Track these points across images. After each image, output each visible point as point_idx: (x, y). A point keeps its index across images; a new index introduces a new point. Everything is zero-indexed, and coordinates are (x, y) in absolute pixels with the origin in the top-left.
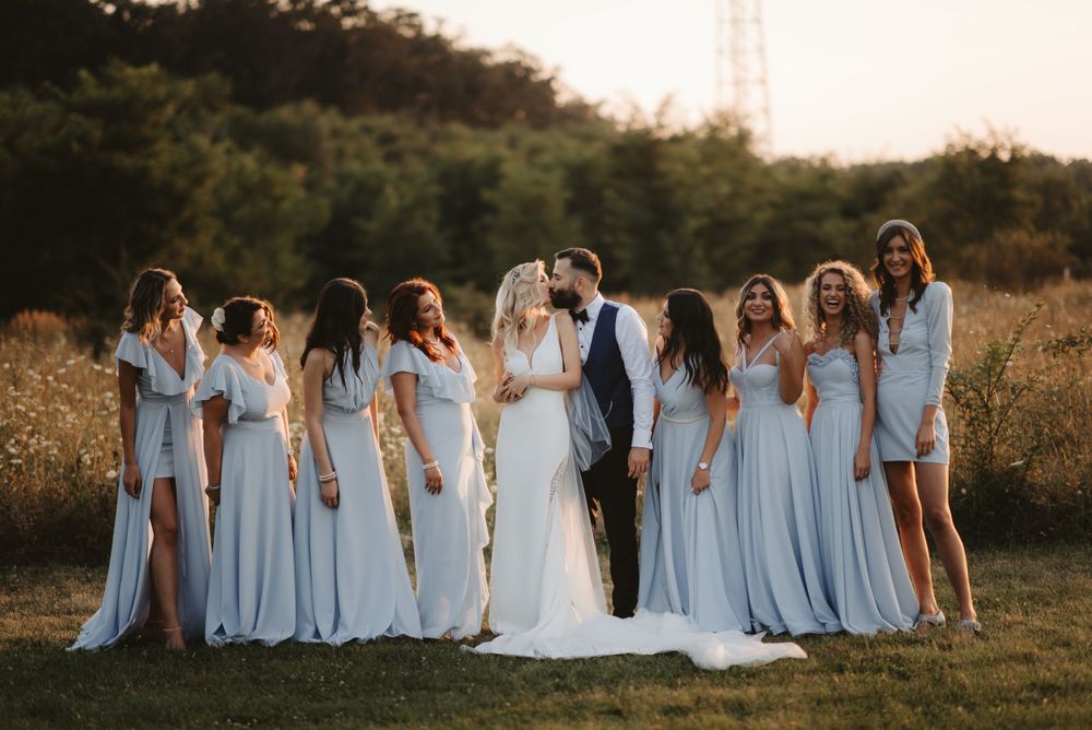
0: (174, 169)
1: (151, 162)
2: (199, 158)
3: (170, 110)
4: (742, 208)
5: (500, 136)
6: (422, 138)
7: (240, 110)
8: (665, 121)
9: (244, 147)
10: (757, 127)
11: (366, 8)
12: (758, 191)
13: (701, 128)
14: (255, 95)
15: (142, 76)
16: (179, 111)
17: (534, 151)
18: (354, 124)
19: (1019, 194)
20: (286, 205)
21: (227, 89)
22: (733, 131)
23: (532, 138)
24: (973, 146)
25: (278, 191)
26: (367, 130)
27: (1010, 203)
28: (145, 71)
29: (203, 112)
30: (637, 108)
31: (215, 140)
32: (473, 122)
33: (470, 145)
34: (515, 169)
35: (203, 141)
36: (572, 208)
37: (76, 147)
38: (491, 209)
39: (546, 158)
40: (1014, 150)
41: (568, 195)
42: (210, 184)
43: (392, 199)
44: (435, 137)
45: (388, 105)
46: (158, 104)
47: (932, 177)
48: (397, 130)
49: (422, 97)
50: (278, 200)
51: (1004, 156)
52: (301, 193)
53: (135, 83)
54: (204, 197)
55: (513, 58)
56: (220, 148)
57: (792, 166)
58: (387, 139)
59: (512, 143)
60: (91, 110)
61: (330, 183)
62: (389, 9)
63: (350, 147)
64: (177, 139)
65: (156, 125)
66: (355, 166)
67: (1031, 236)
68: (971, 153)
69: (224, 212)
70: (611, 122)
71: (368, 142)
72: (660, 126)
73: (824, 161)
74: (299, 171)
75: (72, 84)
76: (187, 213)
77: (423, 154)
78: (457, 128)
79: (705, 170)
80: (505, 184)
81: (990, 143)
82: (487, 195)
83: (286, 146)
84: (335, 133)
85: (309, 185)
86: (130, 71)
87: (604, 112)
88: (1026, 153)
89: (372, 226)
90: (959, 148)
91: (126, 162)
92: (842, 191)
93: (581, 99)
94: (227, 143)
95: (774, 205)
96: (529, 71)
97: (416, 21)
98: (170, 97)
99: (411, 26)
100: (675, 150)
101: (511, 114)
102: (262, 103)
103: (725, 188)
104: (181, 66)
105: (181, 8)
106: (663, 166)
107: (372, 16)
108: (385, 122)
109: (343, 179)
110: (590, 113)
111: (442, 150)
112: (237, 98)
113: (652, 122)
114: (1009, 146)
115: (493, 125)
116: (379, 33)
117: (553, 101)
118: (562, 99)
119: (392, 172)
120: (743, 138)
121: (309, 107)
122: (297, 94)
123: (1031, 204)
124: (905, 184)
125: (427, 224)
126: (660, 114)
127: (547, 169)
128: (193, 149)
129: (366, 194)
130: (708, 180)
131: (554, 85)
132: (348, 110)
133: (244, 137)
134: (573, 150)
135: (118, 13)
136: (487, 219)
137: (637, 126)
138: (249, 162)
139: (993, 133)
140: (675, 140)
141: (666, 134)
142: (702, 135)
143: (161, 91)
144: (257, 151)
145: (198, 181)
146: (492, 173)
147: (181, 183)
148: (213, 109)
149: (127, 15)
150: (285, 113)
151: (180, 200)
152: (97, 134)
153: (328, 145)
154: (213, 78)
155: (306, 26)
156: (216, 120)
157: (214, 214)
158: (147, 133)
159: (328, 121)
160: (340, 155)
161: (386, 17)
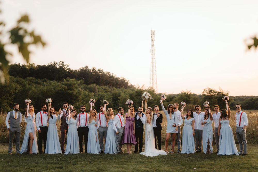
0: (76, 93)
2: (80, 91)
5: (121, 89)
7: (85, 85)
10: (155, 89)
11: (103, 72)
13: (148, 89)
14: (87, 83)
15: (73, 80)
17: (125, 92)
18: (101, 87)
19: (191, 99)
21: (83, 82)
23: (125, 90)
24: (185, 92)
25: (90, 96)
26: (102, 88)
27: (190, 101)
28: (73, 79)
29: (80, 85)
30: (139, 86)
32: (117, 88)
33: (116, 91)
34: (122, 94)
35: (80, 89)
37: (63, 89)
38: (119, 100)
39: (127, 93)
40: (190, 93)
44: (111, 89)
45: (106, 85)
46: (75, 84)
47: (179, 97)
48: (106, 88)
49: (110, 84)
51: (189, 94)
52: (93, 97)
53: (72, 81)
54: (81, 97)
55: (123, 79)
56: (82, 90)
58: (105, 89)
59: (122, 91)
60: (65, 85)
61: (97, 95)
62: (106, 72)
63: (100, 90)
64: (77, 89)
66: (101, 93)
67: (192, 105)
68: (185, 93)
69: (83, 99)
70: (136, 88)
71: (102, 90)
74: (93, 93)
75: (63, 81)
76: (78, 99)
77: (110, 92)
80: (121, 96)
81: (187, 92)
82: (119, 98)
83: (91, 90)
84: (98, 88)
86: (71, 79)
87: (135, 87)
88: (192, 93)
90: (183, 92)
91: (70, 92)
93: (131, 84)
94: (83, 89)
96: (125, 81)
97: (109, 73)
99: (109, 74)
101: (122, 87)
102: (88, 84)
104: (78, 79)
105: (77, 71)
107: (103, 73)
108: (105, 87)
109: (99, 95)
110: (133, 87)
111: (113, 91)
112: (85, 83)
113: (141, 88)
114: (189, 93)
115: (120, 88)
116: (104, 75)
118: (129, 85)
119: (106, 94)
120: (153, 91)
121: (94, 85)
122: (93, 83)
123: (193, 101)
124: (175, 97)
125: (110, 101)
126: (142, 87)
127: (127, 94)
128: (79, 90)
131: (128, 83)
132: (100, 85)
133: (86, 88)
134: (130, 91)
135: (69, 71)
136: (118, 101)
137: (139, 89)
139: (187, 91)
141: (143, 90)
143: (75, 83)
144: (87, 91)
145: (80, 95)
146: (119, 95)
147: (77, 95)
149: (70, 72)
150: (91, 86)
151: (77, 97)
152: (66, 88)
153: (97, 90)
154: (82, 80)
155: (94, 74)
156: (82, 86)
157: (82, 99)
158: (73, 88)
159: (97, 87)
160: (99, 91)
161: (105, 73)
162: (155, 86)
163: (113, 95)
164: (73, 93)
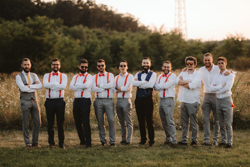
0: (49, 40)
1: (44, 38)
2: (55, 38)
3: (48, 27)
4: (180, 51)
5: (125, 33)
6: (107, 34)
7: (66, 27)
8: (162, 31)
9: (66, 35)
10: (184, 32)
11: (95, 4)
12: (183, 47)
13: (170, 32)
14: (68, 23)
15: (42, 19)
16: (51, 27)
17: (133, 37)
18: (91, 31)
19: (243, 49)
20: (75, 49)
21: (62, 22)
22: (178, 33)
23: (132, 34)
24: (233, 37)
25: (73, 45)
26: (94, 32)
27: (241, 51)
28: (42, 17)
29: (57, 27)
30: (156, 28)
31: (59, 33)
32: (119, 30)
33: (117, 35)
34: (127, 41)
35: (56, 34)
36: (140, 50)
37: (26, 34)
38: (122, 50)
39: (135, 39)
40: (242, 38)
41: (140, 47)
42: (57, 43)
43: (99, 48)
44: (110, 34)
45: (99, 26)
46: (46, 25)
47: (223, 44)
48: (101, 32)
49: (107, 24)
50: (73, 47)
51: (240, 40)
52: (79, 46)
53: (40, 20)
54: (56, 47)
55: (128, 16)
56: (60, 35)
57: (192, 41)
58: (98, 34)
59: (127, 35)
60: (30, 26)
61: (85, 44)
62: (100, 4)
63: (90, 36)
64: (50, 33)
65: (45, 30)
66: (91, 40)
67: (246, 58)
68: (233, 39)
69: (61, 50)
70: (151, 31)
71: (94, 34)
72: (161, 32)
73: (199, 40)
74: (78, 41)
75: (25, 20)
76: (52, 50)
77: (107, 37)
78: (115, 32)
79: (171, 42)
80: (125, 44)
81: (237, 37)
82: (121, 47)
83: (76, 36)
84: (87, 32)
85: (80, 44)
86: (39, 17)
87: (149, 28)
88: (246, 39)
89: (94, 54)
90: (230, 38)
91: (38, 38)
92: (203, 48)
93: (143, 25)
94: (62, 34)
95: (187, 50)
96: (132, 19)
97: (106, 7)
98: (48, 23)
99: (105, 8)
100: (164, 37)
101: (128, 29)
102: (70, 25)
103: (175, 46)
105: (52, 4)
106: (161, 41)
107: (96, 6)
108: (98, 30)
109: (88, 43)
110: (146, 29)
111: (111, 37)
112: (65, 24)
113: (159, 31)
114: (241, 37)
115: (123, 31)
116: (97, 10)
117: (137, 26)
118: (139, 25)
119: (100, 41)
120: (180, 35)
121: (81, 26)
122: (78, 23)
123: (246, 51)
124: (217, 46)
125: (107, 53)
126: (161, 29)
127: (135, 41)
128: (54, 35)
129: (93, 46)
130: (172, 44)
131: (138, 22)
132: (90, 27)
133: (66, 33)
134: (141, 37)
135: (38, 4)
136: (121, 52)
137: (156, 32)
138: (67, 38)
139: (237, 35)
140: (164, 35)
141: (162, 34)
142: (171, 34)
143: (46, 22)
144: (69, 36)
145: (55, 43)
146: (122, 43)
147: (51, 43)
148: (59, 27)
149: (40, 5)
150: (76, 28)
151: (50, 47)
152: (32, 32)
153: (85, 35)
154: (59, 19)
155: (81, 8)
156: (60, 29)
157: (58, 51)
158: (43, 31)
159: (85, 30)
160: (88, 37)
161: (99, 6)
162: (183, 27)
163: (112, 43)
164: (42, 41)
